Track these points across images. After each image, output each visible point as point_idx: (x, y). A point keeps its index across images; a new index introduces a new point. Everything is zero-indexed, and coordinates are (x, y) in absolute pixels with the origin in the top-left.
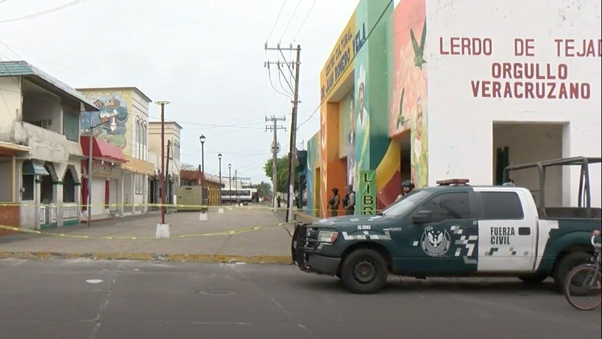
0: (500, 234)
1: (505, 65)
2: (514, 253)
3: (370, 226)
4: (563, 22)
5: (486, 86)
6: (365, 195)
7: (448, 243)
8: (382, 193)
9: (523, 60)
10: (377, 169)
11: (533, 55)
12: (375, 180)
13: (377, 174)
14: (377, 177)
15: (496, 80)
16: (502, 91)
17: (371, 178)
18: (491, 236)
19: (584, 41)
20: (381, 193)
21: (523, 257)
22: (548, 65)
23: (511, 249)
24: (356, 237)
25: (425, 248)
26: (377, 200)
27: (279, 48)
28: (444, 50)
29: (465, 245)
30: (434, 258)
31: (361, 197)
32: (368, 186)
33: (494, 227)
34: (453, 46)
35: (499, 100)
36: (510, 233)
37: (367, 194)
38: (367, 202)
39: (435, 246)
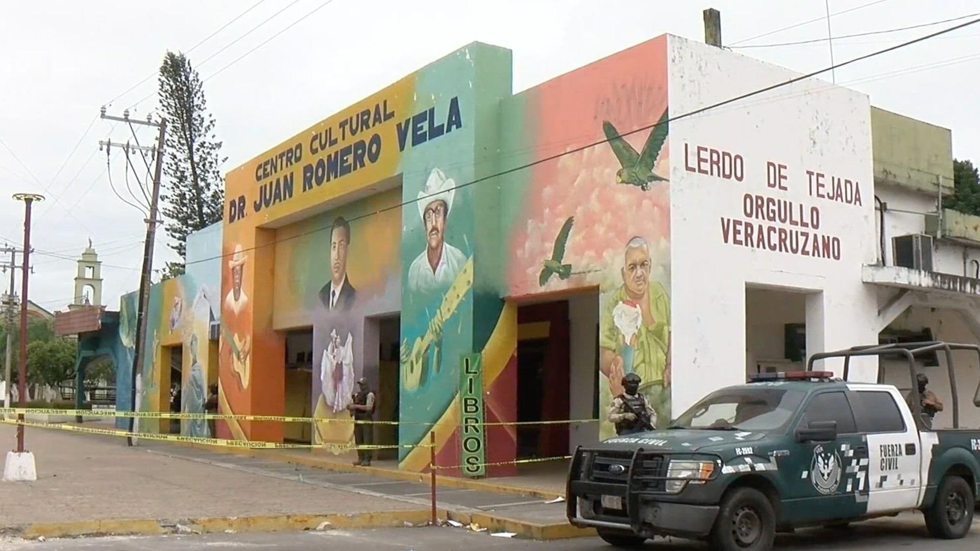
0: (889, 455)
1: (757, 197)
2: (902, 482)
3: (751, 448)
4: (814, 147)
5: (738, 227)
6: (466, 397)
7: (839, 470)
8: (490, 393)
9: (775, 193)
10: (483, 352)
11: (785, 189)
12: (480, 370)
13: (483, 360)
14: (483, 365)
15: (749, 220)
16: (755, 237)
17: (475, 367)
18: (881, 458)
19: (833, 178)
20: (488, 393)
21: (910, 488)
22: (801, 206)
23: (899, 476)
24: (738, 468)
25: (815, 482)
26: (483, 405)
27: (126, 119)
28: (689, 165)
29: (856, 473)
30: (825, 497)
31: (461, 400)
32: (471, 380)
33: (882, 444)
34: (700, 160)
35: (752, 250)
36: (898, 453)
37: (469, 395)
38: (470, 409)
39: (826, 477)
